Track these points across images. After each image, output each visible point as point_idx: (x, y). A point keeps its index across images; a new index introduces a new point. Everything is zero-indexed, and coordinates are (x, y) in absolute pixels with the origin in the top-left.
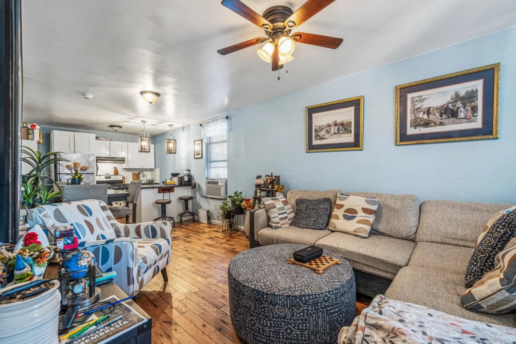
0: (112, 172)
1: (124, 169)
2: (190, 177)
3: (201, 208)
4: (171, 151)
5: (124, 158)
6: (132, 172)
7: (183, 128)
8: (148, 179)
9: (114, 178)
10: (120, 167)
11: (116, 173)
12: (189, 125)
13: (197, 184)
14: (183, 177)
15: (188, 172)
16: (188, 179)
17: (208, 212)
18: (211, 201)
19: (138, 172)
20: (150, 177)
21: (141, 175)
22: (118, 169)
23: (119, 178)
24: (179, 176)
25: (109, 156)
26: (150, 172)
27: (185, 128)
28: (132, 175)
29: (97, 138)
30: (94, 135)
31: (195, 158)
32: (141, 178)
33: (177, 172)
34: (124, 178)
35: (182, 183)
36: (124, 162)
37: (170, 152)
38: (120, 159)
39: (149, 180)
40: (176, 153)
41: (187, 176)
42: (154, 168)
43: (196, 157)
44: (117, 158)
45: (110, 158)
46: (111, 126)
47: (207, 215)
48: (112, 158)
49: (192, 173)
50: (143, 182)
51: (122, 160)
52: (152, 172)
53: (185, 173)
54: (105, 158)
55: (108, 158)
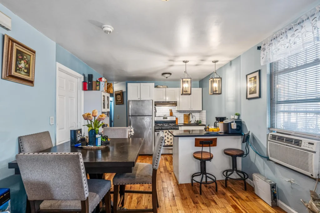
0: (168, 114)
1: (177, 111)
2: (240, 124)
3: (258, 172)
4: (216, 91)
5: (176, 102)
6: (183, 114)
7: (231, 63)
8: (196, 120)
9: (169, 119)
10: (174, 109)
11: (171, 115)
12: (239, 57)
13: (250, 134)
14: (230, 123)
15: (236, 117)
16: (237, 126)
17: (273, 186)
18: (277, 168)
19: (189, 113)
20: (198, 118)
21: (191, 116)
22: (173, 111)
23: (174, 119)
24: (224, 122)
25: (165, 101)
26: (199, 114)
27: (233, 62)
28: (183, 116)
29: (156, 87)
30: (153, 84)
31: (247, 98)
32: (191, 119)
33: (223, 116)
34: (177, 118)
35: (228, 132)
36: (176, 105)
37: (214, 93)
38: (173, 103)
39: (198, 121)
40: (221, 94)
41: (236, 122)
42: (202, 110)
43: (249, 96)
44: (171, 102)
45: (166, 102)
46: (163, 74)
47: (271, 191)
48: (167, 102)
49: (243, 118)
50: (192, 122)
51: (175, 104)
52: (200, 114)
53: (232, 117)
54: (163, 102)
55: (164, 102)
